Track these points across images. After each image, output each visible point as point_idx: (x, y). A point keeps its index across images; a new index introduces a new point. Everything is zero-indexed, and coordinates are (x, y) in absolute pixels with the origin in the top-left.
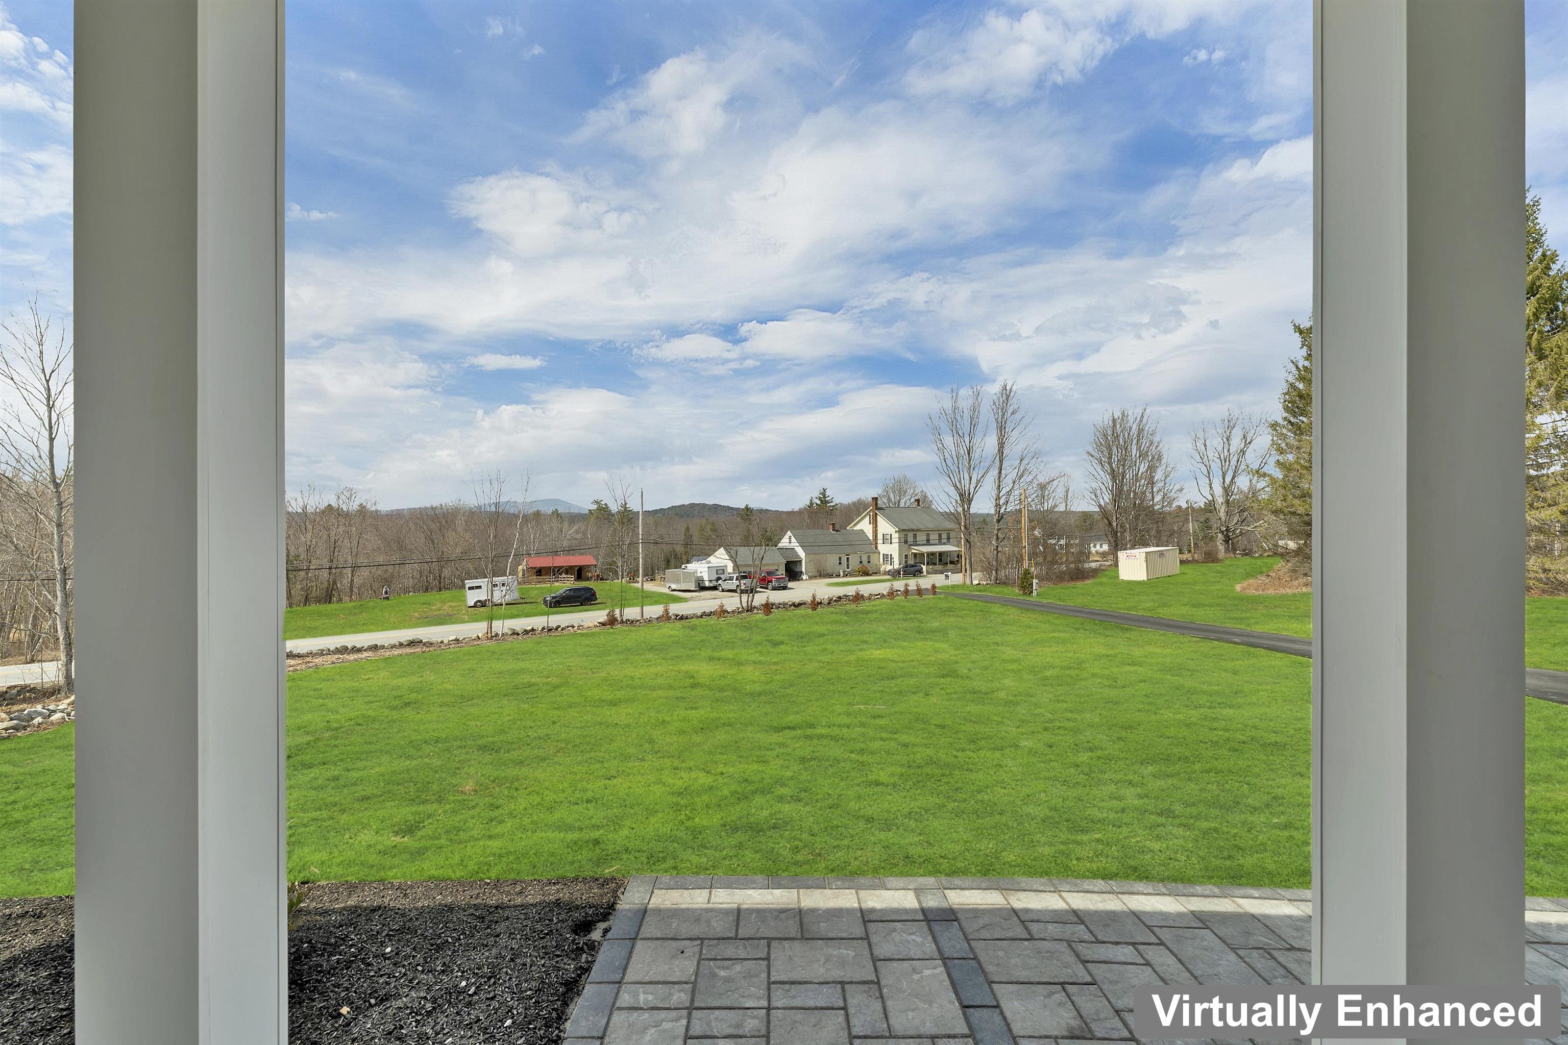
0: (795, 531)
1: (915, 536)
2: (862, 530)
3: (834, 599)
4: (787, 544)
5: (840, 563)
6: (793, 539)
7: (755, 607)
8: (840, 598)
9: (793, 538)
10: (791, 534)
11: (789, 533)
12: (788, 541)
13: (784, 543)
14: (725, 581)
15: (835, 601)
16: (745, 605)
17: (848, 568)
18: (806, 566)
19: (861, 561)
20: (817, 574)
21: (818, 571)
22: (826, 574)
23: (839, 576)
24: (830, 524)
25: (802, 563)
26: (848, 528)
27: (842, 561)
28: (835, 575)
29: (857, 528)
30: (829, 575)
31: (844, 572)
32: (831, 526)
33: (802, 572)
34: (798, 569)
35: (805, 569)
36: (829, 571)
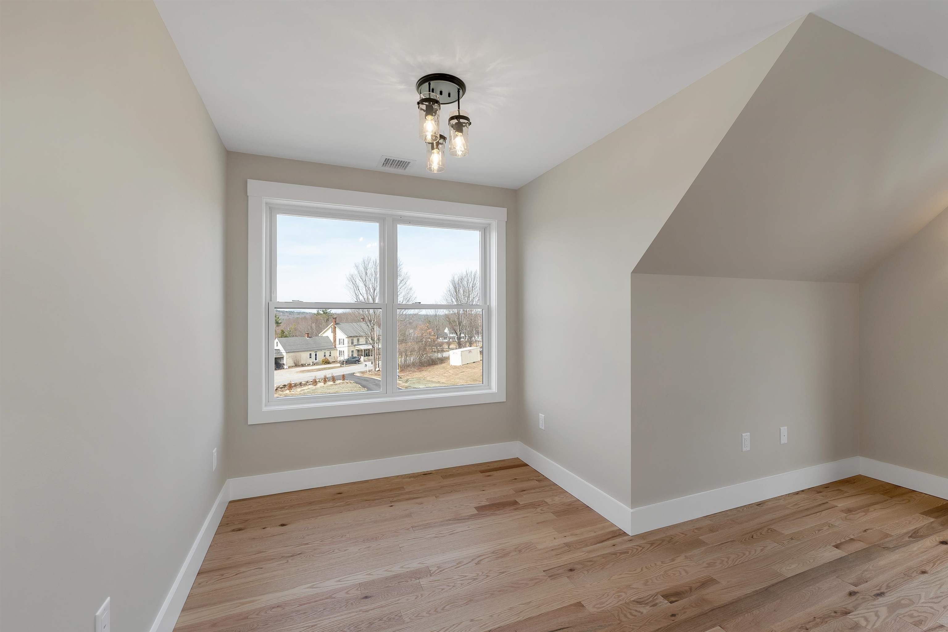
0: (281, 339)
1: (358, 340)
4: (276, 347)
5: (310, 357)
6: (279, 344)
10: (278, 341)
12: (276, 345)
17: (316, 359)
18: (287, 360)
19: (325, 356)
20: (294, 365)
21: (294, 363)
22: (300, 365)
23: (309, 365)
24: (306, 334)
25: (285, 358)
26: (319, 335)
27: (312, 356)
28: (306, 365)
29: (325, 335)
30: (303, 365)
31: (313, 362)
32: (307, 335)
33: (284, 364)
34: (281, 363)
35: (286, 362)
36: (303, 362)
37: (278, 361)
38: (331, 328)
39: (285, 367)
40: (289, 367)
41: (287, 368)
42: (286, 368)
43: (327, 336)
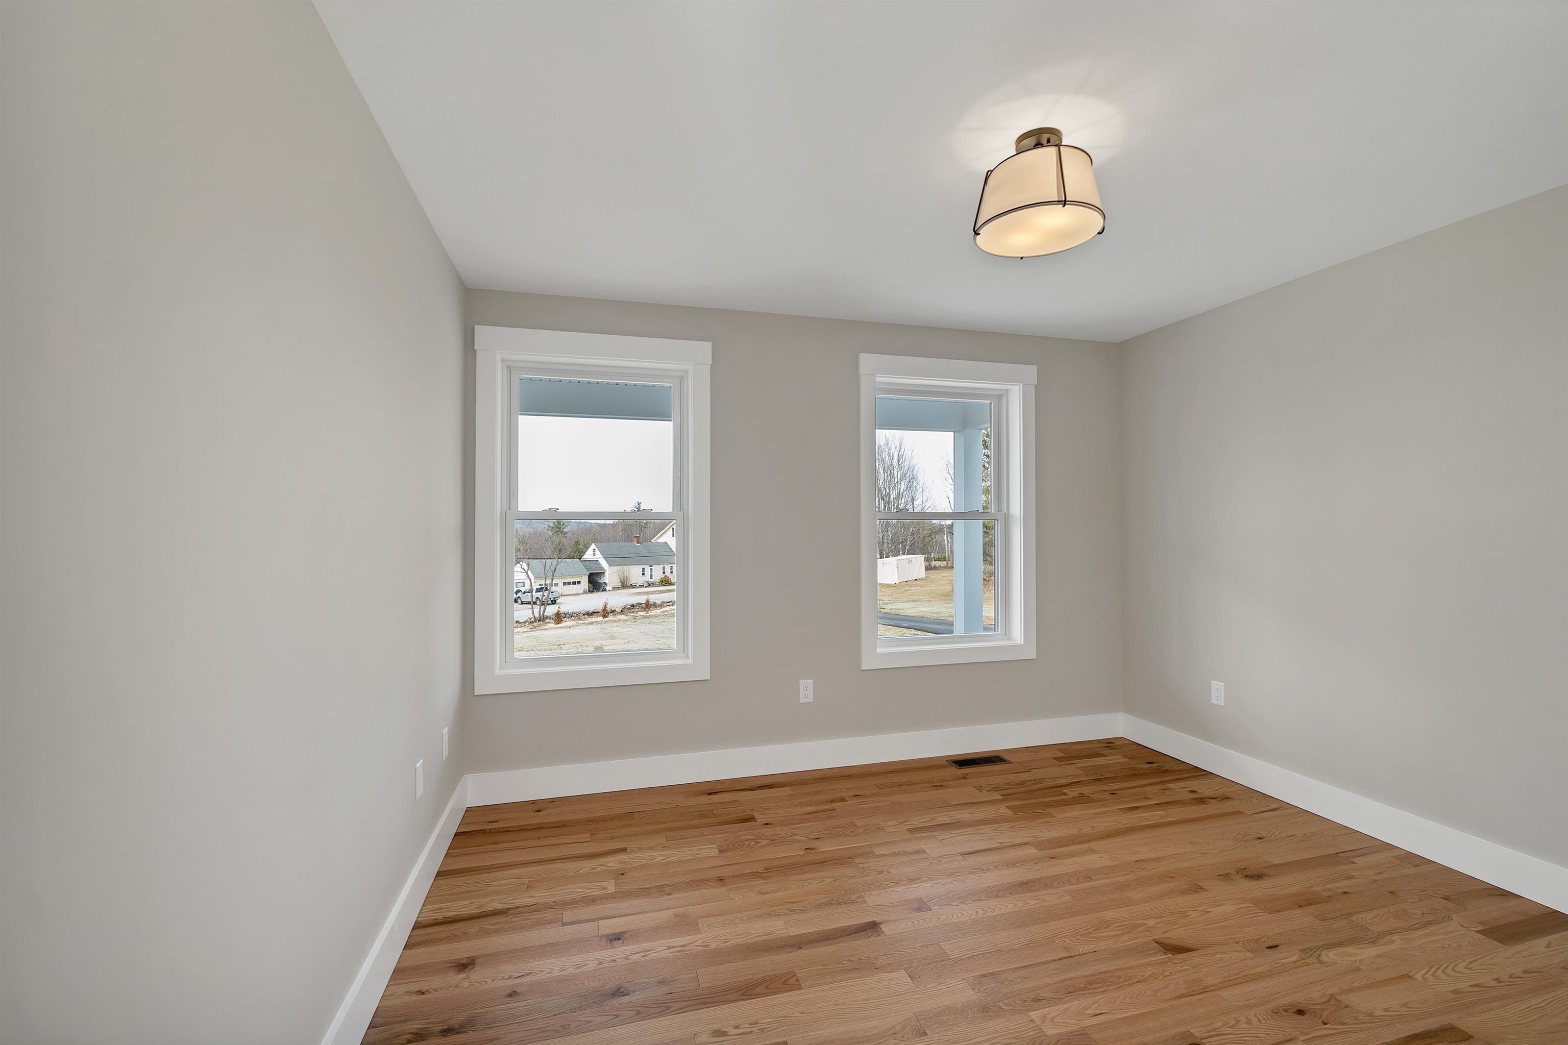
0: (599, 544)
2: (666, 543)
3: (628, 606)
4: (592, 556)
5: (643, 574)
6: (597, 552)
7: (547, 617)
8: (633, 606)
9: (597, 550)
10: (595, 547)
11: (593, 546)
12: (592, 553)
13: (588, 555)
14: (524, 593)
15: (628, 608)
16: (537, 615)
17: (651, 578)
18: (611, 577)
19: (664, 573)
20: (619, 585)
21: (621, 582)
22: (629, 585)
23: (641, 586)
24: (635, 537)
25: (607, 574)
26: (653, 541)
27: (645, 572)
28: (638, 585)
29: (661, 540)
30: (633, 586)
31: (647, 582)
32: (636, 539)
33: (605, 584)
34: (601, 581)
35: (609, 580)
36: (633, 582)
37: (596, 579)
38: (672, 529)
39: (608, 588)
40: (614, 589)
41: (611, 589)
42: (609, 590)
43: (664, 541)
